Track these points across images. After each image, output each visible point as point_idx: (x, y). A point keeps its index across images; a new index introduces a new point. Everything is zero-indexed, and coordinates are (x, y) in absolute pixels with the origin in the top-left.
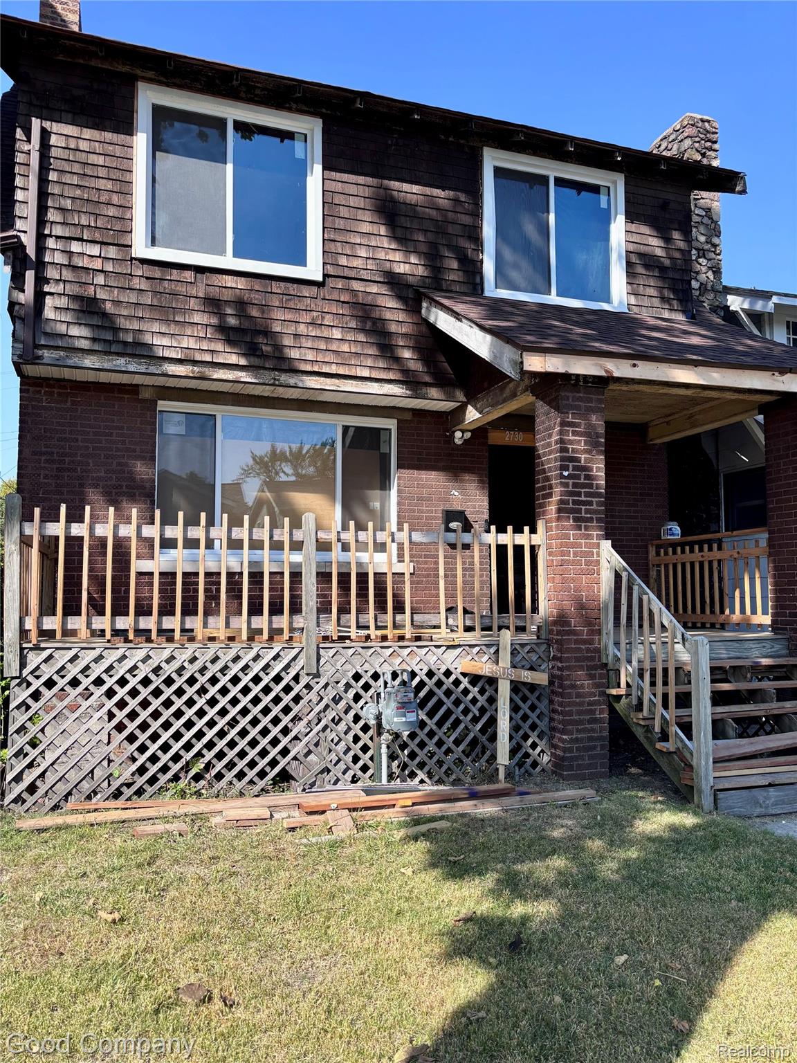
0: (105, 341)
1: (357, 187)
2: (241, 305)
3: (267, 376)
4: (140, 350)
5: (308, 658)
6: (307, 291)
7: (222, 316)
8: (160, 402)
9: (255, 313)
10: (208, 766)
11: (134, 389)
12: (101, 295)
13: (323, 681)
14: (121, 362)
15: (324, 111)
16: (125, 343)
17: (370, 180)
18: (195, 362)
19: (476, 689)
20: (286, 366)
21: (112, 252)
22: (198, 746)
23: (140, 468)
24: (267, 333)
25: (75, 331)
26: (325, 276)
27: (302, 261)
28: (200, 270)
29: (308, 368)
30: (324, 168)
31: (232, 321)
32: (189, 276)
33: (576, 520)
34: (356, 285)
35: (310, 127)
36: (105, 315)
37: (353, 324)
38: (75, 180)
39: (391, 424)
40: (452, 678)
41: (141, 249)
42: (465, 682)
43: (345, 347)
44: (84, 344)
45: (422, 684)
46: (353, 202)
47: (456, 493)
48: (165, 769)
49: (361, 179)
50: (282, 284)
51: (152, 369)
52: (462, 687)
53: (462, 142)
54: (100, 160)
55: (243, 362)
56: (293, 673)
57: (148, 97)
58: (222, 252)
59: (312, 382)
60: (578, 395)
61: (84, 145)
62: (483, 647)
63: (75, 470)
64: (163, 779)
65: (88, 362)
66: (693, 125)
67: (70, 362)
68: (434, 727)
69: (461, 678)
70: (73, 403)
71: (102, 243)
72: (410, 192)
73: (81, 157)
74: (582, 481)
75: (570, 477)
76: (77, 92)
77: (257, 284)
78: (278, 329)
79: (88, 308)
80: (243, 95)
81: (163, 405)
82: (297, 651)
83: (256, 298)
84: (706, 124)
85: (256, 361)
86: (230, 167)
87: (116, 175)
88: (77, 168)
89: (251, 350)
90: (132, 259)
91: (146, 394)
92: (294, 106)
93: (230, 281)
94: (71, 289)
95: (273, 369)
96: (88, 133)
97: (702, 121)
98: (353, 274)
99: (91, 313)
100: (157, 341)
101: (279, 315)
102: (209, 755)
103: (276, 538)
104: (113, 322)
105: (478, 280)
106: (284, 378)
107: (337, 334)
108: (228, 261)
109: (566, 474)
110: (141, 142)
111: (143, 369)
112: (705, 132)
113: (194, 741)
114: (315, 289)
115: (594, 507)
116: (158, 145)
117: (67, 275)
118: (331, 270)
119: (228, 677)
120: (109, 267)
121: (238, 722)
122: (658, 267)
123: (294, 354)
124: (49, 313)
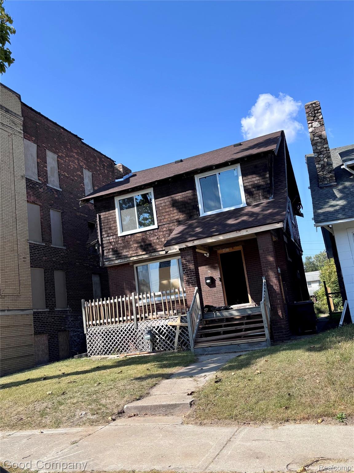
2: (142, 239)
3: (150, 255)
4: (125, 257)
5: (135, 325)
6: (154, 232)
8: (134, 265)
10: (119, 349)
11: (128, 264)
13: (139, 330)
15: (153, 185)
19: (174, 329)
20: (155, 251)
22: (117, 345)
25: (110, 256)
26: (158, 226)
27: (154, 224)
28: (132, 235)
29: (159, 250)
30: (155, 199)
32: (130, 237)
34: (166, 226)
35: (151, 190)
36: (115, 251)
38: (106, 224)
40: (168, 327)
41: (119, 234)
42: (171, 327)
45: (161, 329)
47: (209, 271)
48: (111, 350)
50: (149, 231)
52: (170, 328)
53: (188, 176)
54: (110, 218)
55: (145, 253)
56: (132, 328)
57: (117, 199)
58: (136, 228)
60: (185, 252)
61: (107, 216)
62: (175, 318)
64: (112, 352)
66: (308, 108)
67: (110, 263)
68: (164, 339)
69: (170, 326)
73: (107, 218)
74: (189, 273)
76: (104, 205)
78: (151, 242)
80: (135, 190)
81: (136, 265)
82: (133, 324)
83: (144, 237)
84: (313, 105)
85: (147, 252)
86: (135, 208)
87: (113, 219)
88: (106, 221)
89: (144, 250)
90: (118, 237)
91: (131, 264)
92: (146, 187)
93: (138, 235)
94: (109, 247)
95: (150, 253)
96: (107, 213)
98: (165, 223)
100: (125, 254)
102: (119, 347)
105: (198, 213)
106: (154, 254)
108: (138, 230)
109: (184, 272)
111: (123, 261)
113: (116, 344)
114: (157, 230)
115: (193, 279)
116: (121, 208)
117: (107, 245)
118: (160, 224)
119: (120, 330)
120: (114, 240)
121: (123, 340)
123: (155, 247)
124: (105, 254)
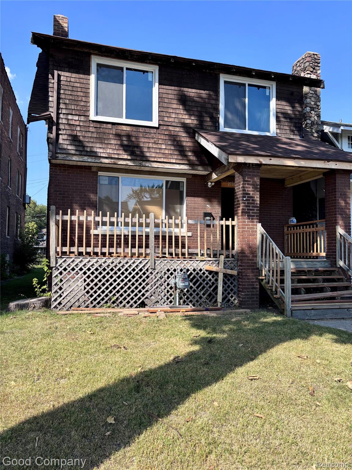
0: (80, 151)
1: (171, 91)
2: (129, 136)
3: (138, 163)
4: (93, 154)
5: (151, 263)
6: (153, 131)
7: (122, 140)
8: (99, 172)
9: (133, 139)
10: (117, 299)
11: (90, 168)
12: (79, 134)
13: (156, 271)
14: (86, 158)
15: (159, 63)
16: (87, 151)
17: (176, 88)
18: (112, 158)
19: (211, 276)
20: (146, 159)
21: (82, 118)
22: (114, 292)
23: (92, 196)
24: (138, 147)
25: (69, 147)
26: (159, 125)
27: (151, 120)
28: (113, 124)
29: (153, 160)
30: (159, 84)
31: (125, 143)
32: (110, 126)
33: (248, 216)
34: (171, 128)
35: (154, 69)
36: (80, 141)
37: (169, 143)
38: (70, 93)
39: (184, 180)
40: (202, 272)
41: (93, 117)
42: (207, 273)
43: (167, 152)
44: (73, 152)
45: (191, 274)
46: (170, 96)
47: (209, 206)
48: (103, 299)
49: (173, 88)
50: (143, 128)
51: (97, 161)
52: (206, 275)
53: (211, 72)
54: (78, 85)
55: (129, 158)
56: (146, 268)
57: (95, 61)
58: (122, 117)
59: (155, 165)
60: (250, 170)
61: (73, 80)
62: (214, 261)
63: (69, 197)
64: (102, 302)
65: (74, 158)
66: (310, 57)
67: (68, 159)
68: (196, 289)
69: (205, 272)
70: (68, 173)
71: (79, 115)
72: (192, 92)
73: (72, 84)
74: (251, 201)
75: (246, 200)
76: (70, 60)
77: (134, 129)
78: (142, 145)
79: (75, 139)
80: (129, 58)
81: (100, 173)
82: (147, 260)
83: (134, 134)
84: (315, 56)
85: (134, 157)
86: (124, 85)
87: (84, 90)
88: (70, 88)
89: (132, 153)
90: (89, 120)
91: (94, 170)
92: (148, 61)
93: (124, 128)
94: (69, 132)
95: (140, 160)
96: (74, 75)
97: (314, 54)
98: (169, 124)
99: (75, 141)
100: (98, 150)
101: (142, 140)
102: (118, 295)
103: (140, 221)
104: (83, 144)
105: (217, 125)
106: (144, 163)
107: (163, 147)
108: (124, 120)
109: (245, 199)
110: (93, 78)
111: (93, 161)
112: (315, 59)
113: (113, 290)
114: (155, 130)
115: (255, 211)
116: (98, 79)
117: (67, 127)
118: (161, 123)
119: (124, 269)
120: (81, 124)
121: (127, 284)
122: (289, 118)
123: (148, 154)
124: (61, 141)
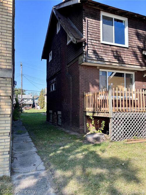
0: (97, 58)
1: (133, 30)
2: (117, 52)
3: (120, 65)
7: (114, 54)
8: (100, 69)
9: (119, 53)
11: (96, 67)
12: (96, 50)
14: (99, 62)
15: (128, 17)
16: (100, 58)
17: (135, 29)
18: (110, 62)
20: (123, 63)
23: (97, 80)
24: (120, 57)
29: (127, 63)
31: (115, 55)
34: (133, 48)
35: (125, 20)
37: (133, 55)
39: (133, 73)
43: (132, 59)
44: (94, 59)
46: (132, 33)
47: (144, 86)
50: (122, 48)
51: (104, 63)
54: (95, 25)
58: (113, 42)
59: (127, 66)
61: (93, 23)
63: (88, 81)
65: (95, 62)
70: (87, 69)
71: (96, 40)
72: (141, 31)
73: (93, 25)
76: (92, 13)
77: (118, 48)
78: (122, 56)
79: (95, 52)
80: (116, 14)
90: (100, 43)
91: (98, 68)
95: (121, 63)
96: (94, 20)
98: (133, 46)
101: (122, 54)
104: (98, 55)
106: (123, 65)
107: (130, 57)
116: (103, 23)
118: (130, 46)
120: (97, 45)
123: (124, 61)
